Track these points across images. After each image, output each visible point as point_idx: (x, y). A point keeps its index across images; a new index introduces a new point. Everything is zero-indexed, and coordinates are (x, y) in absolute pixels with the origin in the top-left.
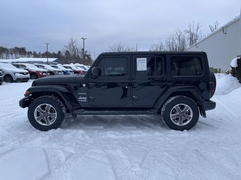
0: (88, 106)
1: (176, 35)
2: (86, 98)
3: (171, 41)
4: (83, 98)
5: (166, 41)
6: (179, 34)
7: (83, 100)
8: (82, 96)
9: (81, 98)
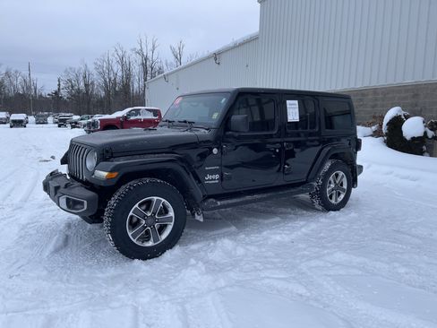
0: (220, 191)
1: (116, 56)
2: (217, 176)
3: (105, 65)
4: (213, 177)
5: (96, 64)
6: (120, 53)
7: (212, 180)
8: (212, 172)
9: (209, 177)
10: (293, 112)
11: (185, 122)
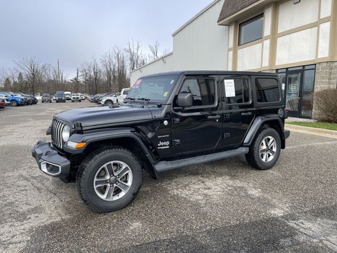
0: (170, 155)
1: (114, 53)
2: (168, 143)
3: (107, 59)
4: (165, 143)
5: (101, 59)
6: (117, 51)
7: (164, 146)
8: (163, 140)
9: (161, 143)
10: (230, 89)
11: (143, 99)
